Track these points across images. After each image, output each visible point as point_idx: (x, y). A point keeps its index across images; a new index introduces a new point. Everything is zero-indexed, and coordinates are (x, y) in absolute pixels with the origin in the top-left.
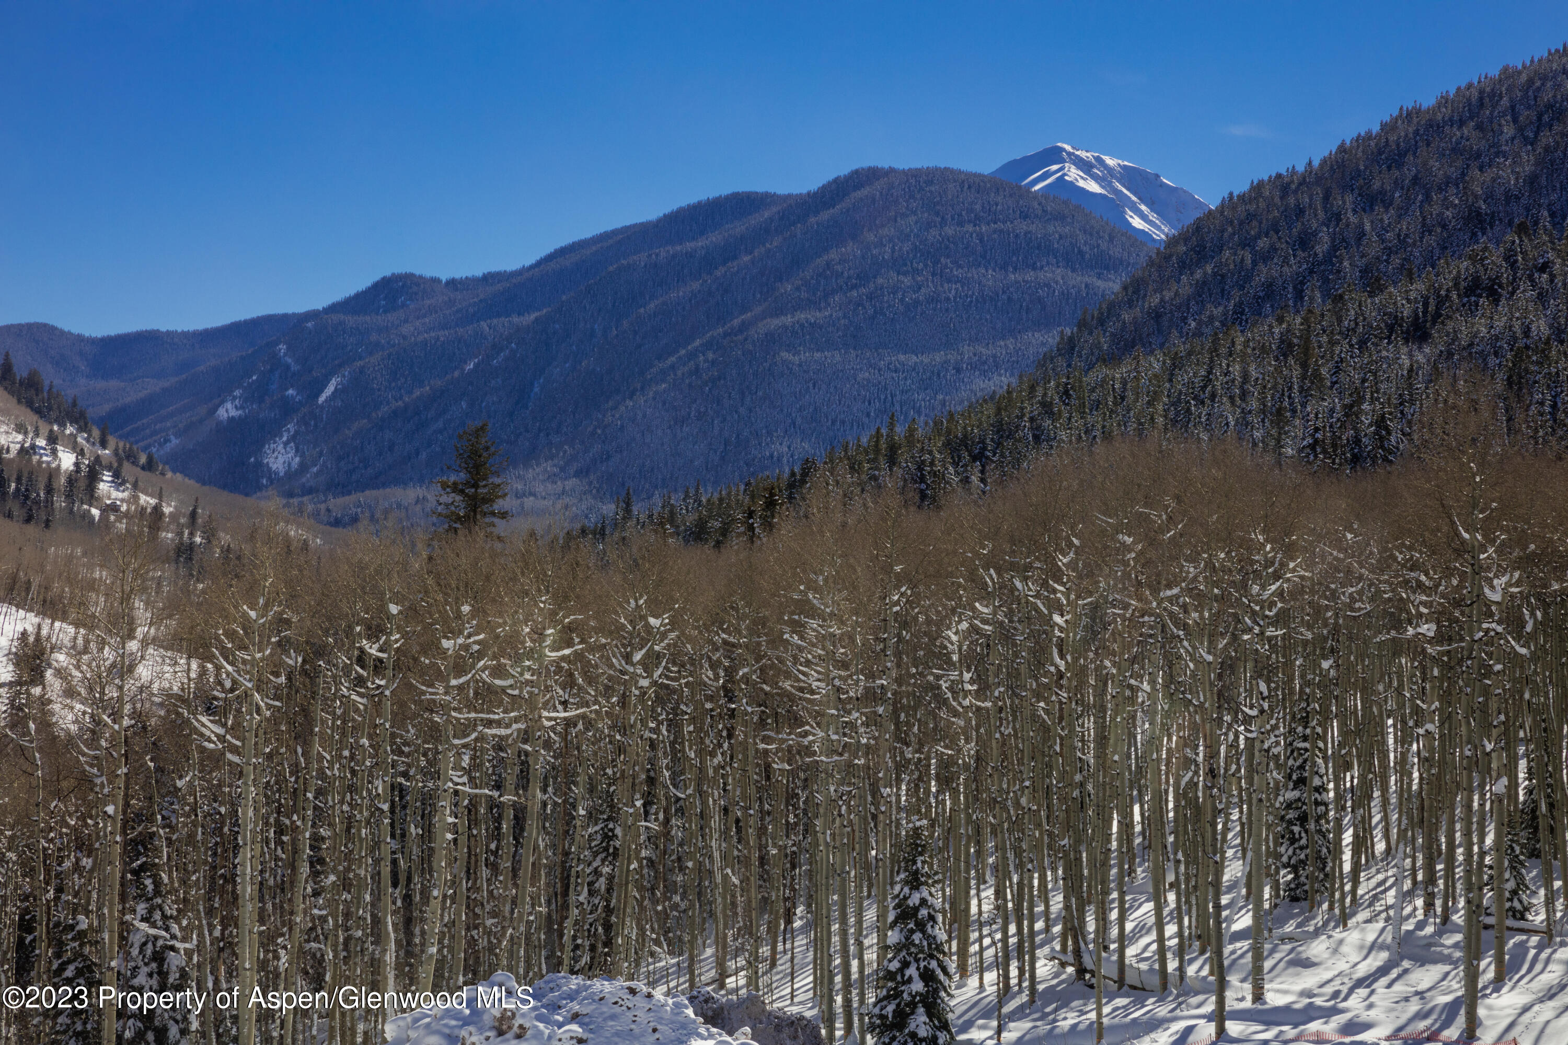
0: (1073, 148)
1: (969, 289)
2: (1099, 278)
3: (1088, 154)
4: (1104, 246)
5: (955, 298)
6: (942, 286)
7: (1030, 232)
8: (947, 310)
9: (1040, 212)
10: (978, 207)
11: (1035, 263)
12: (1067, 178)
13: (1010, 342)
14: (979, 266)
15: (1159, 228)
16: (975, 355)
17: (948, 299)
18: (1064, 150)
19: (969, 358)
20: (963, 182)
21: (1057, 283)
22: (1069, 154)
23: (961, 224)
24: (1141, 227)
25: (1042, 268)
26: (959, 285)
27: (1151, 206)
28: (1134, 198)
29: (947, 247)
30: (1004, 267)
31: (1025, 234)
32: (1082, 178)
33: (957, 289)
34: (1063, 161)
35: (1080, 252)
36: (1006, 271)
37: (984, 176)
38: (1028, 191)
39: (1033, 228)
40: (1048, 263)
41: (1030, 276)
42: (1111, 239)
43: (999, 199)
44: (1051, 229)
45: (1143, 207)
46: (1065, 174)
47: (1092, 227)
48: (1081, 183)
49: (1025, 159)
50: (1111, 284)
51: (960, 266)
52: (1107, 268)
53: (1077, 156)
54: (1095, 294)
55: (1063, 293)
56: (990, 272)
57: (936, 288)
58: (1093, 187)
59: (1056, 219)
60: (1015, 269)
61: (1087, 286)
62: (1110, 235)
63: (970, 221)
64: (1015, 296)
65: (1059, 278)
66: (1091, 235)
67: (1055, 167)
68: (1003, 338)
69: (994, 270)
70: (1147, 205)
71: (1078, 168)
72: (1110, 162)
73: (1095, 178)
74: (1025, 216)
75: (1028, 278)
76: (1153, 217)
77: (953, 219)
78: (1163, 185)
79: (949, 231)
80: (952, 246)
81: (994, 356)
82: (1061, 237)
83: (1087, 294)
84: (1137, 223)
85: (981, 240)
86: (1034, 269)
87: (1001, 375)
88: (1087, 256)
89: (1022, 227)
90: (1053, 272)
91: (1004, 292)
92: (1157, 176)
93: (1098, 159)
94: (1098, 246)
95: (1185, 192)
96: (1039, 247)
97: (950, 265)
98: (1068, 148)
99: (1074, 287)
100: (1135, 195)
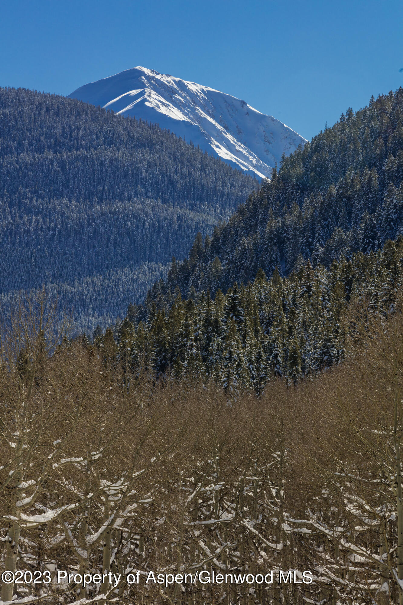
0: (153, 72)
1: (51, 221)
2: (192, 209)
3: (169, 79)
4: (196, 174)
5: (36, 231)
6: (21, 217)
7: (116, 159)
8: (27, 244)
9: (126, 138)
10: (58, 131)
11: (122, 193)
12: (147, 104)
13: (98, 280)
14: (61, 195)
15: (246, 159)
16: (59, 293)
17: (28, 231)
18: (143, 73)
19: (53, 296)
20: (40, 104)
21: (146, 214)
22: (149, 78)
23: (40, 150)
24: (228, 158)
25: (129, 198)
26: (39, 217)
27: (238, 135)
28: (219, 126)
29: (25, 176)
30: (89, 197)
31: (111, 162)
32: (163, 104)
33: (37, 221)
34: (143, 86)
35: (171, 182)
36: (91, 202)
37: (62, 98)
38: (112, 115)
39: (119, 155)
40: (136, 194)
41: (118, 206)
42: (203, 169)
43: (81, 123)
44: (138, 155)
45: (229, 137)
46: (145, 100)
47: (182, 154)
48: (163, 110)
49: (102, 83)
50: (205, 216)
51: (40, 197)
52: (200, 199)
53: (158, 81)
54: (189, 227)
55: (153, 225)
56: (74, 203)
57: (14, 218)
58: (176, 114)
59: (143, 146)
60: (101, 199)
61: (179, 218)
62: (201, 163)
63: (49, 147)
64: (102, 229)
65: (149, 209)
66: (182, 162)
67: (134, 92)
68: (90, 274)
69: (78, 201)
70: (232, 134)
71: (159, 93)
72: (193, 87)
73: (178, 105)
74: (110, 142)
75: (114, 208)
76: (240, 147)
77: (30, 145)
78: (249, 113)
79: (27, 157)
80: (30, 173)
81: (81, 294)
82: (149, 165)
83: (180, 227)
84: (223, 153)
85: (63, 168)
86: (121, 200)
87: (89, 315)
88: (179, 186)
89: (108, 153)
90: (143, 203)
91: (89, 225)
92: (244, 103)
93: (180, 84)
94: (190, 174)
95: (273, 120)
96: (126, 175)
97: (29, 195)
98: (147, 71)
99: (165, 219)
100: (220, 122)
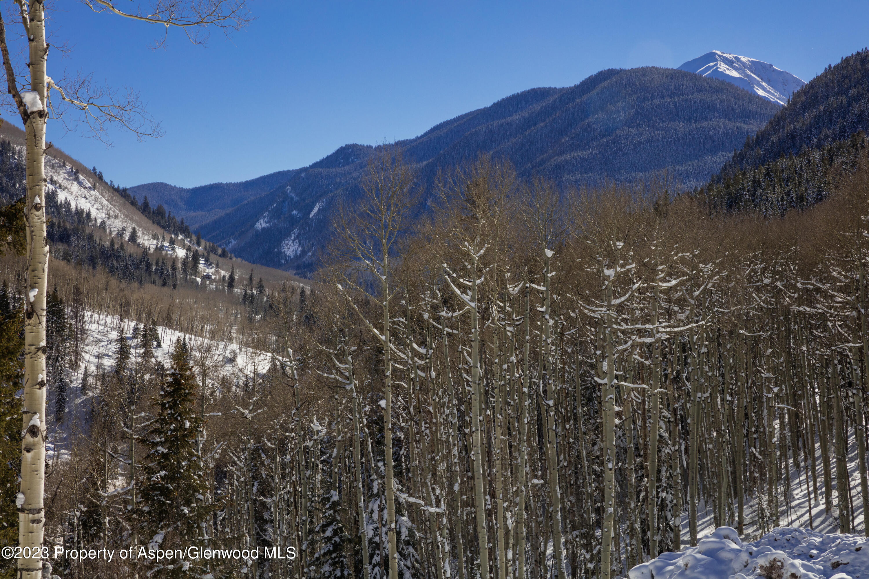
0: (722, 53)
1: (670, 134)
2: (744, 123)
3: (731, 56)
4: (746, 105)
5: (662, 139)
6: (654, 133)
7: (703, 99)
8: (658, 146)
9: (708, 88)
10: (672, 87)
11: (707, 117)
12: (719, 70)
13: (695, 163)
14: (675, 120)
15: (773, 95)
16: (675, 170)
17: (658, 140)
18: (717, 54)
19: (672, 172)
20: (663, 74)
21: (720, 127)
22: (720, 56)
23: (663, 97)
24: (763, 95)
25: (711, 119)
26: (664, 132)
27: (768, 82)
28: (758, 79)
29: (656, 111)
30: (689, 120)
31: (700, 100)
32: (728, 69)
33: (663, 134)
34: (717, 60)
35: (733, 109)
36: (691, 122)
37: (675, 70)
38: (701, 76)
39: (704, 97)
40: (714, 117)
41: (705, 124)
42: (750, 102)
43: (685, 82)
44: (715, 97)
45: (764, 84)
46: (718, 68)
47: (739, 95)
48: (728, 72)
49: (694, 61)
50: (751, 126)
51: (663, 121)
52: (749, 117)
53: (724, 57)
54: (743, 133)
55: (724, 133)
56: (681, 123)
57: (650, 134)
58: (735, 74)
59: (717, 91)
60: (696, 121)
61: (737, 128)
62: (749, 98)
63: (668, 96)
64: (696, 136)
65: (721, 125)
66: (739, 99)
67: (712, 64)
68: (691, 160)
69: (683, 122)
70: (766, 82)
71: (726, 64)
72: (743, 59)
73: (736, 69)
74: (700, 91)
75: (703, 125)
76: (770, 89)
77: (658, 95)
78: (774, 70)
79: (657, 102)
80: (658, 110)
81: (686, 170)
82: (721, 102)
83: (738, 132)
84: (761, 93)
85: (675, 106)
86: (706, 120)
87: (691, 181)
88: (737, 111)
89: (698, 97)
90: (718, 121)
91: (690, 134)
92: (771, 66)
93: (737, 58)
94: (743, 105)
95: (788, 73)
96: (709, 107)
97: (658, 121)
98: (719, 53)
99: (730, 129)
100: (758, 76)
